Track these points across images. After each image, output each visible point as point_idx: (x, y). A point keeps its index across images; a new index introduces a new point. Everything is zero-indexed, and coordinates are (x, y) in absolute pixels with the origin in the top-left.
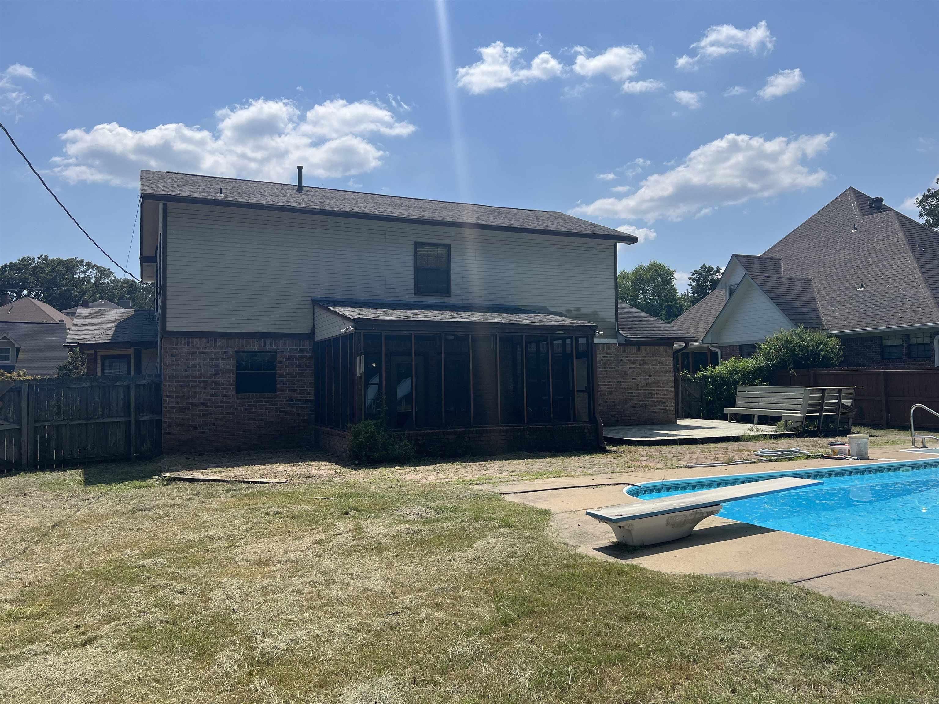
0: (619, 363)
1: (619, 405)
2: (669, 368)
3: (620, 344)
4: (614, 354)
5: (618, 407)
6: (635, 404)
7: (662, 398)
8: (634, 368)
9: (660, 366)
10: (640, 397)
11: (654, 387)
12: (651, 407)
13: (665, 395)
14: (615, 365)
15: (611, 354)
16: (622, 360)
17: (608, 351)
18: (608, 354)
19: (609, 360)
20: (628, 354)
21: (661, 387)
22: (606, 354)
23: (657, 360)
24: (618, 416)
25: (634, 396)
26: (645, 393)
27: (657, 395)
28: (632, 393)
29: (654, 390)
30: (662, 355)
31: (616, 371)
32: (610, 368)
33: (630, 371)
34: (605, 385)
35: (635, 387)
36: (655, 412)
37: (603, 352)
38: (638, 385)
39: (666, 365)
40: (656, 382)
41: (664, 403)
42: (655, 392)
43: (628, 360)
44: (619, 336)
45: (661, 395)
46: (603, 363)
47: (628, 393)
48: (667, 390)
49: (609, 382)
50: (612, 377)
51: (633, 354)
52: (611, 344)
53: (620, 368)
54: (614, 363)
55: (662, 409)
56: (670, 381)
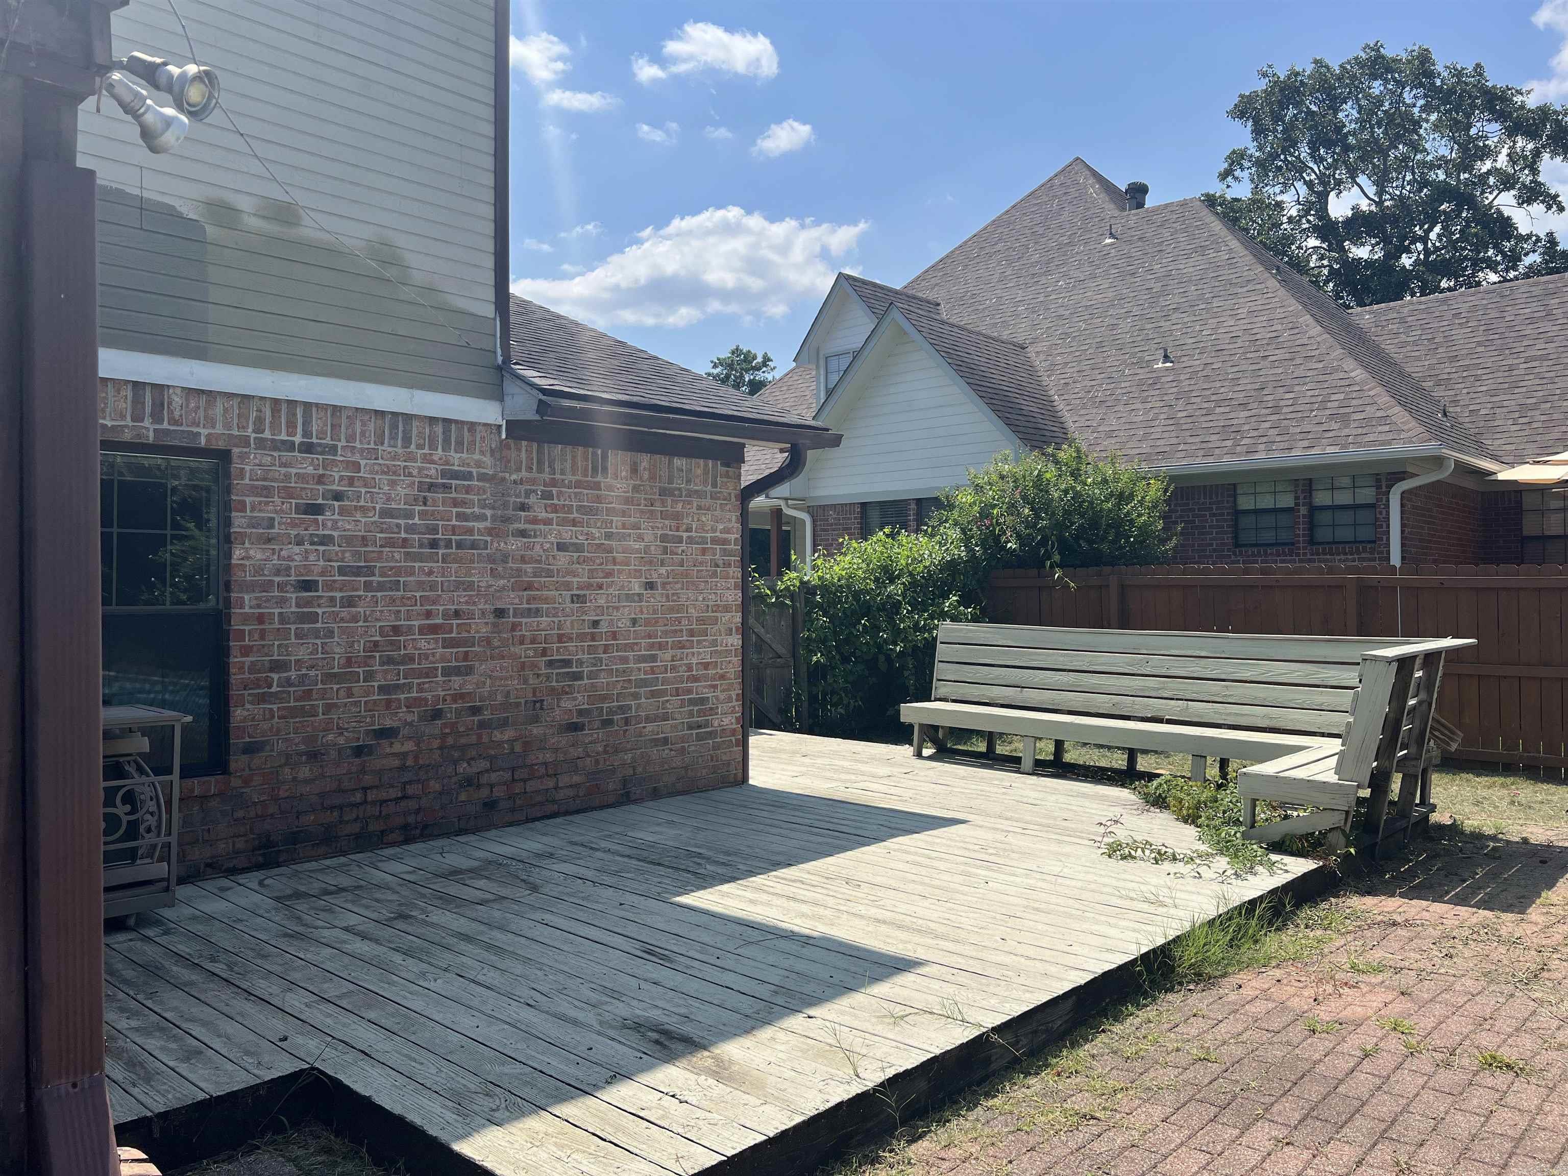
0: (506, 520)
1: (504, 724)
2: (725, 552)
3: (516, 429)
4: (482, 477)
5: (498, 736)
6: (581, 713)
7: (696, 679)
8: (578, 548)
9: (691, 540)
10: (603, 679)
11: (665, 633)
12: (648, 719)
13: (706, 666)
14: (490, 531)
15: (468, 476)
16: (523, 507)
17: (455, 457)
18: (456, 475)
19: (455, 503)
20: (554, 483)
21: (692, 633)
22: (444, 474)
23: (677, 516)
24: (494, 777)
25: (577, 676)
26: (625, 660)
27: (673, 668)
28: (567, 663)
29: (661, 646)
30: (699, 494)
31: (491, 559)
32: (460, 545)
33: (563, 559)
34: (434, 629)
35: (581, 637)
36: (666, 741)
37: (427, 459)
38: (596, 624)
39: (714, 541)
40: (671, 610)
41: (703, 701)
42: (668, 655)
43: (555, 509)
44: (510, 387)
45: (689, 668)
46: (422, 514)
47: (550, 664)
48: (714, 643)
49: (457, 614)
50: (470, 586)
51: (578, 485)
52: (472, 426)
53: (514, 545)
54: (481, 518)
55: (690, 728)
56: (727, 609)
